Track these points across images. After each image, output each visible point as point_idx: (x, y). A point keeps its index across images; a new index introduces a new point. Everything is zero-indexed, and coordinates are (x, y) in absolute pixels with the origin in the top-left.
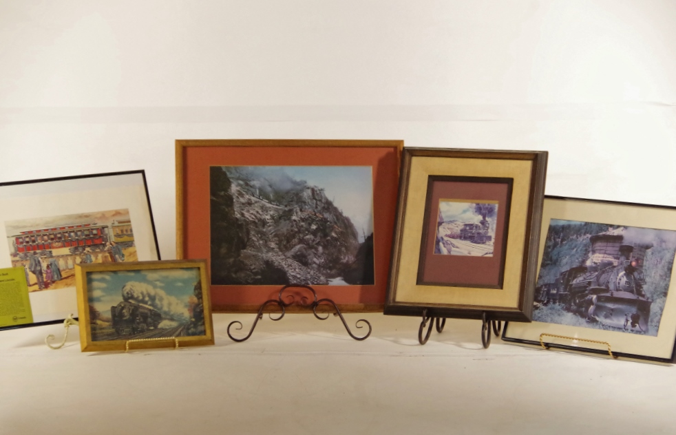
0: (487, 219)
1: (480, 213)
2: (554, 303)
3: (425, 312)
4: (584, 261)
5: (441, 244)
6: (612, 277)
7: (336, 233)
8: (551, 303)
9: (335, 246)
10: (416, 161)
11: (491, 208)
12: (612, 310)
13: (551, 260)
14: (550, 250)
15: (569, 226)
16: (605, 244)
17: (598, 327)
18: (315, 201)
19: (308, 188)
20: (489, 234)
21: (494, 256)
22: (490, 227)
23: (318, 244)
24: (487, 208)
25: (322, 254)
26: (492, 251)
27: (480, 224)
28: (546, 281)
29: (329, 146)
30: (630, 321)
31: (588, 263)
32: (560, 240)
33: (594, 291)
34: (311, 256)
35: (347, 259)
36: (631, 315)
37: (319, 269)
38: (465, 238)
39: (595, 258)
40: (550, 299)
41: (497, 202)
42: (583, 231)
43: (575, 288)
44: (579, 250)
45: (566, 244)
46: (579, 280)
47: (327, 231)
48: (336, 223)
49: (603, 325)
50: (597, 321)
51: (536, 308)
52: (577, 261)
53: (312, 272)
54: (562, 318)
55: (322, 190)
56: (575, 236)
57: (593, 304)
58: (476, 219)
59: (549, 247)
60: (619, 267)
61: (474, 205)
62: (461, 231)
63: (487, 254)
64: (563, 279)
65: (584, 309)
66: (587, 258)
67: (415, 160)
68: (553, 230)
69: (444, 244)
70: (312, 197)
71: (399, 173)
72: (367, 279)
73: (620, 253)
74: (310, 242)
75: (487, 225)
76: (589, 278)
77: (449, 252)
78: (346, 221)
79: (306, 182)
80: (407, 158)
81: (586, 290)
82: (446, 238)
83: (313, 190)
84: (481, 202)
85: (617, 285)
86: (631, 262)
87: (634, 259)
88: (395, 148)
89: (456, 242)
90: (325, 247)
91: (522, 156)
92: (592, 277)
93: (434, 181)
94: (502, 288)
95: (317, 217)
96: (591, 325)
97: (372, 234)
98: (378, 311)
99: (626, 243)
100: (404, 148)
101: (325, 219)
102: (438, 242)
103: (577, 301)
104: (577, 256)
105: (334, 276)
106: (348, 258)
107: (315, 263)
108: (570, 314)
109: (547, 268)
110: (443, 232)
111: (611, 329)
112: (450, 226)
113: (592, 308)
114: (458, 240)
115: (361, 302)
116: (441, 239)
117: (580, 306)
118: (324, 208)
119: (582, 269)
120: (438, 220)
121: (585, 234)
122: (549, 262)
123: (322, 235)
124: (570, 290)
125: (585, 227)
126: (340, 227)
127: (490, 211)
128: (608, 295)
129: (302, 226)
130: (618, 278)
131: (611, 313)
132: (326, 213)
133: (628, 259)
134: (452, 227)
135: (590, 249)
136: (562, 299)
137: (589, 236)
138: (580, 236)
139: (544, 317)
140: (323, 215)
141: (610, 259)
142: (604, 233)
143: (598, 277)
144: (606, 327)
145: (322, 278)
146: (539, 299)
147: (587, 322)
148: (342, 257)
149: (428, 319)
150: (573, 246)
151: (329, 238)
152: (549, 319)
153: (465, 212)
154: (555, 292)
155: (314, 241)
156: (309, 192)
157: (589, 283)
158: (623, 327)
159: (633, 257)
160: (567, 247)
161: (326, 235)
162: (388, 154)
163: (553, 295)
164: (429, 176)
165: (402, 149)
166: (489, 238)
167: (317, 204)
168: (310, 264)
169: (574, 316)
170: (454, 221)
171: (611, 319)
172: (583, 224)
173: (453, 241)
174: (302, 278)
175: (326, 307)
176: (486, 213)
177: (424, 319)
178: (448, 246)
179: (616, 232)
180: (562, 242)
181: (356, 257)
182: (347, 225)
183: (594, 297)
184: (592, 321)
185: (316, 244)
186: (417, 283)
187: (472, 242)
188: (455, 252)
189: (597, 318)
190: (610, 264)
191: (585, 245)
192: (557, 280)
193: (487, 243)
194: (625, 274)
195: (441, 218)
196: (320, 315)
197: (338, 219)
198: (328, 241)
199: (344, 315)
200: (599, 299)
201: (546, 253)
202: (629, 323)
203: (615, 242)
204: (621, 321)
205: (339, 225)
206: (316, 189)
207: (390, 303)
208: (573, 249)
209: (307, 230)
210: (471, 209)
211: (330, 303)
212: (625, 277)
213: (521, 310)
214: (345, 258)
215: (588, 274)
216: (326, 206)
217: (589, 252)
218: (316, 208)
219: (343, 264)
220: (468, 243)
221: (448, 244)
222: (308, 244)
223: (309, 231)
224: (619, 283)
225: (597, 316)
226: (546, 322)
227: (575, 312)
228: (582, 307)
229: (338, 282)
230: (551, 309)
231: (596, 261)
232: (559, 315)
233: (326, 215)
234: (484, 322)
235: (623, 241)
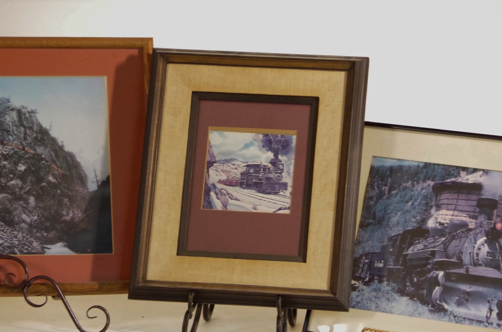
0: (280, 157)
1: (270, 149)
2: (380, 281)
3: (191, 297)
4: (424, 221)
5: (212, 194)
6: (466, 245)
7: (54, 176)
8: (376, 282)
9: (54, 197)
10: (173, 71)
11: (286, 141)
12: (468, 293)
13: (374, 218)
14: (372, 203)
15: (401, 168)
16: (455, 196)
17: (447, 318)
18: (22, 128)
19: (13, 110)
20: (284, 180)
21: (291, 212)
22: (285, 170)
23: (29, 193)
24: (280, 141)
25: (35, 208)
26: (288, 205)
27: (270, 165)
28: (367, 249)
29: (42, 47)
30: (496, 311)
31: (431, 224)
32: (387, 188)
33: (440, 266)
34: (17, 212)
35: (71, 215)
36: (496, 301)
37: (30, 232)
38: (248, 186)
39: (441, 217)
40: (375, 276)
41: (295, 132)
42: (422, 176)
43: (411, 260)
44: (416, 204)
45: (397, 194)
46: (418, 248)
47: (42, 174)
48: (54, 162)
49: (455, 317)
50: (445, 311)
51: (354, 288)
52: (413, 220)
53: (20, 236)
54: (394, 304)
55: (33, 112)
56: (410, 183)
57: (438, 284)
58: (265, 157)
59: (371, 198)
60: (478, 231)
61: (261, 136)
62: (242, 174)
63: (280, 209)
64: (393, 247)
65: (425, 292)
66: (429, 216)
67: (171, 68)
68: (376, 173)
69: (216, 194)
70: (18, 124)
71: (147, 88)
72: (101, 245)
73: (478, 210)
74: (17, 190)
75: (281, 167)
76: (432, 245)
77: (225, 205)
78: (69, 158)
79: (9, 101)
80: (160, 65)
81: (429, 264)
82: (219, 186)
83: (19, 112)
84: (270, 132)
85: (475, 257)
86: (495, 224)
87: (499, 219)
88: (141, 49)
89: (235, 191)
90: (38, 198)
91: (331, 65)
92: (436, 244)
93: (200, 100)
94: (305, 261)
95: (27, 153)
96: (436, 315)
97: (108, 178)
98: (119, 291)
99: (486, 194)
100: (154, 50)
101: (38, 155)
102: (207, 192)
103: (415, 280)
104: (413, 212)
105: (53, 242)
106: (73, 214)
107: (24, 221)
108: (405, 299)
109: (370, 228)
110: (214, 176)
111: (467, 322)
112: (226, 168)
113: (437, 290)
114: (237, 188)
115: (93, 279)
116: (212, 187)
117: (419, 286)
118: (36, 138)
119: (421, 232)
120: (208, 158)
121: (424, 181)
122: (371, 221)
123: (34, 180)
124: (404, 263)
125: (425, 170)
126: (61, 168)
127: (285, 146)
128: (462, 271)
129: (4, 166)
130: (476, 246)
131: (466, 299)
132: (40, 146)
133: (490, 218)
134: (228, 169)
135: (433, 203)
136: (392, 276)
137: (432, 183)
138: (418, 183)
139: (365, 302)
140: (35, 150)
141: (464, 218)
142: (453, 179)
143: (446, 245)
144: (458, 319)
145: (35, 244)
146: (358, 275)
147: (431, 311)
148: (64, 212)
149: (194, 306)
150: (407, 197)
151: (44, 184)
152: (374, 305)
153: (247, 146)
154: (381, 265)
155: (21, 188)
156: (14, 115)
157: (433, 254)
158: (485, 320)
159: (498, 216)
160: (398, 198)
161: (40, 180)
162: (131, 59)
163: (380, 268)
164: (194, 93)
165: (151, 52)
166: (284, 186)
167: (25, 133)
168: (17, 224)
169: (411, 302)
170: (231, 160)
171: (467, 308)
172: (421, 165)
173: (230, 189)
174: (6, 244)
175: (43, 288)
176: (278, 149)
177: (189, 306)
178: (223, 198)
179: (471, 179)
180: (390, 191)
181: (85, 211)
182: (70, 163)
183: (441, 274)
184: (438, 309)
185: (26, 193)
186: (178, 254)
187: (259, 192)
188: (233, 206)
189: (446, 306)
190: (464, 225)
191: (425, 197)
192: (383, 248)
193: (281, 193)
194: (486, 242)
195: (213, 156)
196: (34, 299)
197: (57, 156)
198: (42, 188)
199: (68, 298)
200: (447, 277)
201: (367, 208)
202: (494, 314)
203: (469, 193)
204: (482, 311)
205: (58, 164)
206: (23, 110)
207: (138, 283)
208: (408, 202)
209: (11, 172)
210: (256, 143)
211: (49, 282)
212: (486, 245)
213: (335, 294)
214: (68, 214)
215: (430, 240)
216: (39, 136)
217: (431, 207)
218: (25, 139)
219: (65, 222)
220: (252, 192)
221: (222, 194)
222: (13, 193)
223: (14, 175)
224: (477, 254)
225: (446, 302)
226: (369, 310)
227: (412, 296)
228: (423, 289)
229: (58, 249)
230: (375, 290)
231: (442, 221)
232: (388, 300)
233: (40, 150)
234: (279, 312)
235: (483, 192)
